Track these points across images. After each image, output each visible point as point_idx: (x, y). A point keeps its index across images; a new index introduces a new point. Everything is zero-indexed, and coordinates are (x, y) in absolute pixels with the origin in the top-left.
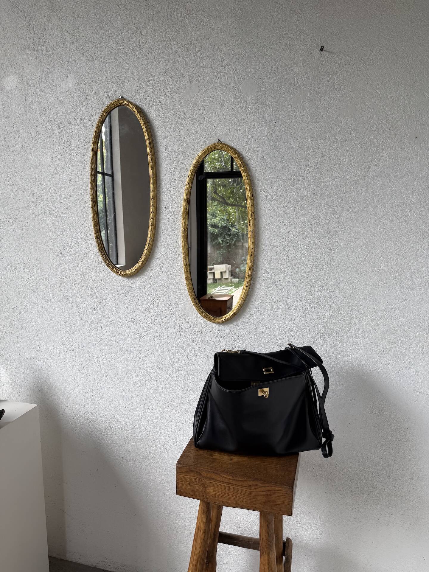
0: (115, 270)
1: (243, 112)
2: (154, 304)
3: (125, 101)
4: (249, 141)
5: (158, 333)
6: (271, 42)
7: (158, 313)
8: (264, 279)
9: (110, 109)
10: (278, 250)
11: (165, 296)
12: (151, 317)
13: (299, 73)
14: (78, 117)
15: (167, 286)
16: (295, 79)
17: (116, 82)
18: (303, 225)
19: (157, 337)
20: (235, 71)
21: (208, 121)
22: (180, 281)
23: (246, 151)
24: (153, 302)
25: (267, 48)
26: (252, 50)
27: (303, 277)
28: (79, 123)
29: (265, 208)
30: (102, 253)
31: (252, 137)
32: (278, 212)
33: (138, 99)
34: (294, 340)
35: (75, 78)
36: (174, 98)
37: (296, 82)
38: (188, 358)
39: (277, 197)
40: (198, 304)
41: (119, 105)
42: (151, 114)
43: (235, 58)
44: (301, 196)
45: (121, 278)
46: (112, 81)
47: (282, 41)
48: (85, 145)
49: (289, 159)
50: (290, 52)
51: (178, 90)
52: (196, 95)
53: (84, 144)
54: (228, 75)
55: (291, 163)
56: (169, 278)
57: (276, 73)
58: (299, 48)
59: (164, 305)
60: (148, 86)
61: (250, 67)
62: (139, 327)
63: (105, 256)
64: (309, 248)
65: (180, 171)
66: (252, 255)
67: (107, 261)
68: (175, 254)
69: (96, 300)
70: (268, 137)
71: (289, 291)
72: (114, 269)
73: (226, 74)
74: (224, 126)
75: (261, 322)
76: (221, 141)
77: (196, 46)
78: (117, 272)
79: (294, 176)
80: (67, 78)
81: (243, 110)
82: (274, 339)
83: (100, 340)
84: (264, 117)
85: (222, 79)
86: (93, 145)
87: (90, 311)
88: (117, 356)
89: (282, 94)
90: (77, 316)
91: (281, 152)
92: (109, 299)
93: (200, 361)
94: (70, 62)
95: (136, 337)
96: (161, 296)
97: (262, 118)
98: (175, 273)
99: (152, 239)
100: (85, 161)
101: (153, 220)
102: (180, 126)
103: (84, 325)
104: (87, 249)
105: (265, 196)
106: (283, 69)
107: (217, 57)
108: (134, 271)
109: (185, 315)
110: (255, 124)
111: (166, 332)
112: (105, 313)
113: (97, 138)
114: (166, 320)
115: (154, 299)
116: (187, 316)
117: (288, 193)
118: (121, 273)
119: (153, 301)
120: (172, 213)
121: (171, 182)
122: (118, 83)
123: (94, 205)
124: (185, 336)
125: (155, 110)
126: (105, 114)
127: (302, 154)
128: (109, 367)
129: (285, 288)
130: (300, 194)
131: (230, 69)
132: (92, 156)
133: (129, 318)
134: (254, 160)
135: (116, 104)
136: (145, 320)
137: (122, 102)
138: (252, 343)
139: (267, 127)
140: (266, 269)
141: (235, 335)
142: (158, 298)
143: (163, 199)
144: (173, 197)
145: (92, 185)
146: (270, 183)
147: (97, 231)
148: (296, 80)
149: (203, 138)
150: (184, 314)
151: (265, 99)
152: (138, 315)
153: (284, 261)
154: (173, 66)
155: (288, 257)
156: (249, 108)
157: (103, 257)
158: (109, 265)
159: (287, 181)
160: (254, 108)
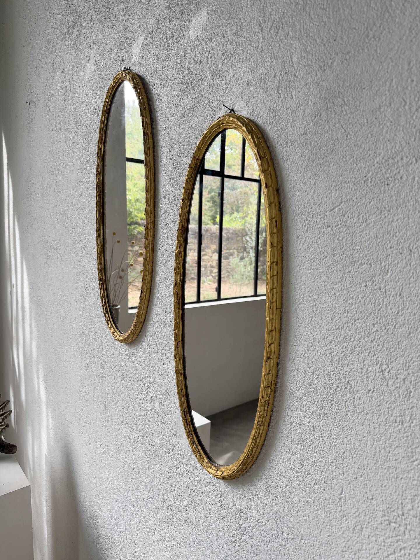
0: (112, 331)
1: (271, 37)
2: (147, 396)
7: (151, 414)
8: (297, 421)
9: (112, 91)
10: (328, 361)
11: (159, 389)
15: (161, 373)
18: (391, 309)
21: (218, 75)
23: (274, 123)
27: (383, 453)
29: (302, 255)
32: (329, 266)
35: (94, 57)
39: (329, 229)
40: (190, 425)
41: (120, 81)
42: (154, 85)
44: (389, 229)
49: (362, 128)
59: (157, 404)
62: (134, 425)
64: (404, 380)
66: (269, 358)
67: (107, 315)
69: (103, 366)
70: (316, 82)
71: (348, 475)
72: (112, 328)
76: (235, 110)
78: (114, 333)
79: (372, 174)
80: (89, 61)
83: (104, 422)
84: (311, 35)
91: (345, 113)
92: (111, 369)
96: (154, 386)
97: (307, 37)
99: (144, 291)
105: (305, 226)
118: (116, 337)
119: (147, 391)
121: (170, 198)
126: (108, 99)
127: (398, 109)
130: (387, 224)
133: (126, 406)
134: (287, 143)
136: (139, 417)
139: (316, 56)
140: (301, 399)
141: (241, 515)
142: (152, 389)
144: (172, 224)
147: (101, 271)
153: (339, 393)
155: (349, 388)
156: (283, 24)
157: (104, 309)
158: (108, 321)
159: (356, 188)
160: (292, 19)
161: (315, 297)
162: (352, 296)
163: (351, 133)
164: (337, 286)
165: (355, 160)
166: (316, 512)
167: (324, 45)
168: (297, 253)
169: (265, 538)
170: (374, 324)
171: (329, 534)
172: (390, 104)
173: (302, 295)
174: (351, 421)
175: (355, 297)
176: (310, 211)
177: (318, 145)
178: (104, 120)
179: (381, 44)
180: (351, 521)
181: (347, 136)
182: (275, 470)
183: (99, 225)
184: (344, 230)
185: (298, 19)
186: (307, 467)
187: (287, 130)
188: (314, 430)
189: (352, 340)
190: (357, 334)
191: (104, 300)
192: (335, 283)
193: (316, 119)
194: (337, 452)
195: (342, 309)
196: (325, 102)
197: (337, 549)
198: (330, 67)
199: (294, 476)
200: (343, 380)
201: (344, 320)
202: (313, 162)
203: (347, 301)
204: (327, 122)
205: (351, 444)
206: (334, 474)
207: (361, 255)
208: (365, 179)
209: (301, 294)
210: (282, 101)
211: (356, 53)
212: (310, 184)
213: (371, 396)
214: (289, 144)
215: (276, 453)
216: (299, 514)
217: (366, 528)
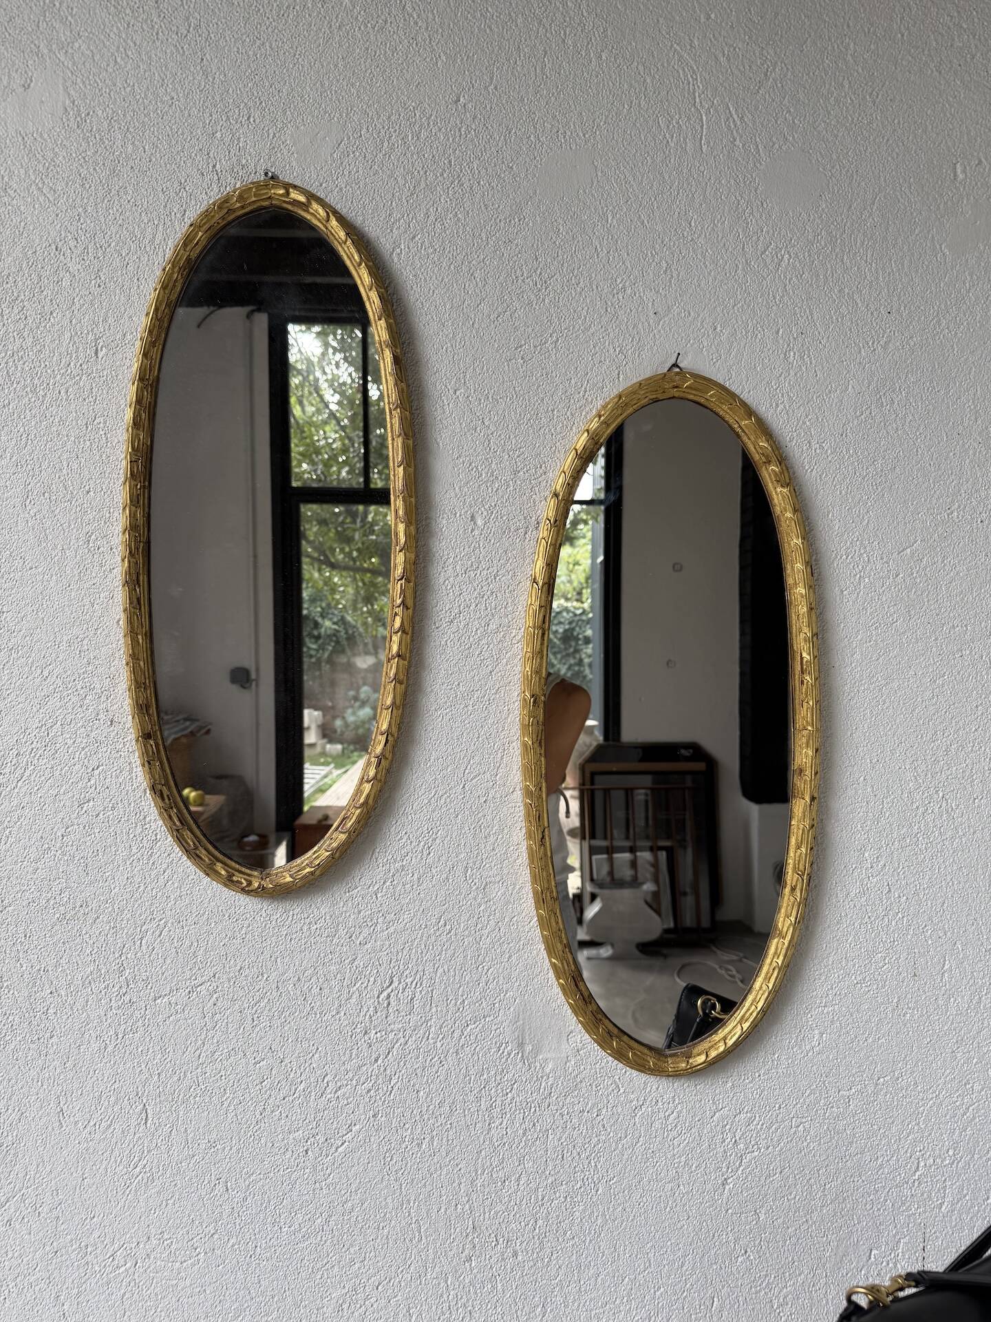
0: (223, 872)
1: (765, 266)
2: (389, 1004)
3: (291, 190)
4: (792, 373)
5: (407, 1126)
6: (869, 30)
7: (410, 1043)
9: (223, 218)
10: (909, 775)
11: (441, 970)
12: (376, 1060)
13: (970, 147)
14: (72, 243)
15: (448, 927)
16: (958, 166)
17: (248, 119)
19: (404, 1146)
20: (735, 117)
21: (629, 291)
22: (508, 902)
23: (781, 407)
24: (389, 996)
25: (855, 48)
26: (801, 51)
28: (74, 267)
29: (853, 620)
30: (163, 799)
31: (802, 358)
33: (341, 189)
34: (972, 1120)
35: (66, 89)
36: (493, 196)
37: (961, 176)
38: (540, 1222)
39: (899, 579)
42: (398, 250)
43: (736, 72)
45: (243, 899)
46: (230, 114)
47: (908, 29)
48: (100, 355)
49: (939, 443)
50: (940, 73)
51: (512, 168)
52: (584, 191)
53: (96, 353)
54: (708, 128)
55: (947, 457)
56: (460, 893)
57: (888, 140)
58: (969, 60)
59: (434, 1010)
60: (386, 144)
61: (792, 110)
62: (321, 1107)
63: (179, 810)
65: (516, 472)
66: (813, 799)
67: (187, 834)
68: (487, 794)
69: (127, 998)
70: (860, 363)
71: (953, 932)
72: (219, 866)
73: (702, 127)
74: (692, 314)
75: (845, 1058)
77: (585, 14)
78: (230, 876)
79: (959, 507)
80: (26, 87)
81: (768, 261)
82: (893, 1123)
83: (138, 1169)
84: (847, 291)
85: (686, 144)
86: (145, 355)
87: (95, 1046)
88: (216, 1236)
89: (912, 214)
90: (33, 1073)
92: (184, 993)
93: (590, 1233)
94: (43, 26)
95: (307, 1152)
96: (421, 968)
97: (840, 291)
98: (485, 874)
99: (392, 736)
100: (97, 421)
101: (401, 662)
102: (516, 304)
103: (65, 1108)
104: (92, 782)
105: (856, 575)
106: (913, 127)
107: (669, 64)
108: (312, 873)
109: (528, 1048)
110: (812, 314)
111: (441, 1120)
112: (163, 1051)
113: (160, 327)
114: (442, 1072)
115: (393, 986)
116: (537, 1050)
117: (940, 565)
118: (250, 883)
119: (385, 994)
120: (476, 634)
121: (477, 516)
122: (257, 121)
123: (139, 600)
124: (524, 1134)
125: (414, 237)
126: (200, 234)
128: (182, 1284)
129: (935, 920)
131: (716, 110)
132: (139, 401)
133: (274, 1072)
134: (809, 443)
135: (254, 199)
136: (350, 1075)
137: (281, 192)
138: (805, 1144)
139: (857, 324)
140: (862, 850)
141: (737, 1119)
142: (409, 980)
143: (441, 580)
144: (485, 572)
145: (132, 516)
146: (871, 526)
147: (148, 707)
148: (959, 171)
149: (612, 351)
150: (521, 1045)
151: (848, 225)
152: (317, 1055)
153: (929, 818)
154: (492, 79)
155: (944, 805)
156: (790, 256)
157: (170, 817)
158: (196, 848)
159: (937, 523)
160: (810, 255)
161: (881, 683)
162: (942, 672)
163: (922, 446)
164: (917, 661)
165: (932, 485)
166: (903, 1018)
167: (872, 313)
168: (842, 616)
169: (801, 1128)
170: (977, 707)
171: (929, 1040)
172: (976, 419)
173: (855, 683)
174: (951, 852)
175: (947, 673)
176: (862, 552)
177: (871, 455)
178: (174, 286)
179: (959, 340)
180: (963, 997)
181: (917, 451)
182: (815, 993)
183: (138, 574)
184: (924, 581)
185: (821, 258)
186: (880, 955)
187: (808, 423)
188: (890, 891)
189: (946, 734)
190: (954, 724)
191: (166, 792)
192: (914, 658)
193: (863, 417)
194: (932, 907)
195: (928, 693)
196: (878, 396)
197: (943, 1055)
198: (885, 348)
199: (857, 983)
200: (936, 796)
201: (932, 709)
202: (863, 479)
203: (935, 681)
204: (882, 424)
205: (953, 885)
206: (930, 942)
207: (952, 615)
208: (949, 511)
209: (853, 682)
210: (796, 374)
211: (924, 342)
212: (859, 511)
213: (978, 806)
214: (815, 445)
215: (816, 961)
216: (870, 1040)
217: (986, 995)
